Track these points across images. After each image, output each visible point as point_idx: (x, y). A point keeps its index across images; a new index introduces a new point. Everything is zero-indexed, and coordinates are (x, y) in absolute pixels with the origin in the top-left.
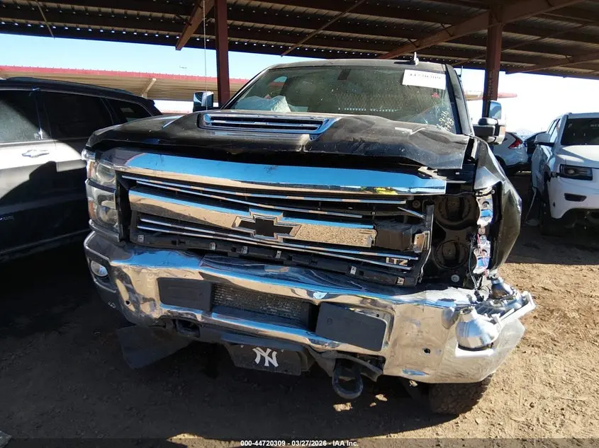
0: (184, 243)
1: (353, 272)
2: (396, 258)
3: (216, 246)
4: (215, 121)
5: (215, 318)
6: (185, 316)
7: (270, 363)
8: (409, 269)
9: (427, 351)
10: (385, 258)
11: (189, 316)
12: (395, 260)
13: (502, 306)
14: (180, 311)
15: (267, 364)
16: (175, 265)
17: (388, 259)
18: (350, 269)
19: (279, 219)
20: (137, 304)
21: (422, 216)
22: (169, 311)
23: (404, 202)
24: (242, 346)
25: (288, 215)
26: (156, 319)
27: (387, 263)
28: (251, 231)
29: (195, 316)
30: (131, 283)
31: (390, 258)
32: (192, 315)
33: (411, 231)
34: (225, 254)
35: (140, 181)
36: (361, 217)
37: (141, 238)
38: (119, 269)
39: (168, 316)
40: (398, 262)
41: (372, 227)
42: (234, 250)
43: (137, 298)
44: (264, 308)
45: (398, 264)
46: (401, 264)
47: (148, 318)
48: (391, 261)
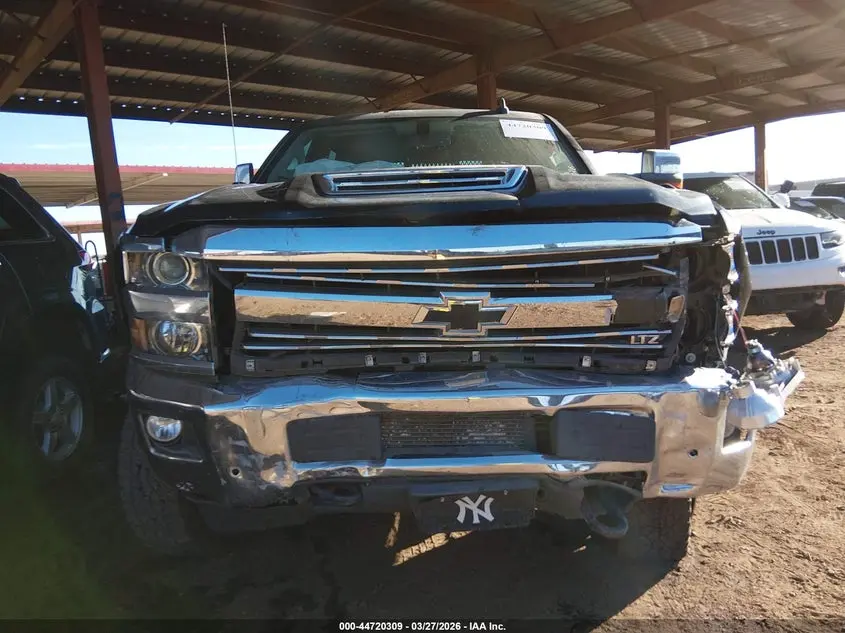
0: (321, 363)
1: (586, 363)
2: (643, 335)
3: (374, 360)
4: (342, 184)
5: (391, 466)
6: (338, 474)
7: (480, 517)
8: (660, 347)
9: (694, 453)
10: (630, 336)
11: (345, 473)
12: (643, 338)
13: (770, 379)
14: (330, 468)
15: (476, 520)
16: (315, 397)
17: (633, 337)
18: (581, 361)
19: (485, 302)
20: (254, 470)
21: (674, 273)
22: (308, 473)
23: (656, 257)
24: (443, 500)
25: (497, 294)
26: (286, 489)
27: (633, 345)
28: (442, 326)
29: (356, 471)
30: (244, 437)
31: (636, 336)
32: (348, 470)
33: (665, 295)
34: (390, 369)
35: (251, 273)
36: (593, 285)
37: (250, 365)
38: (222, 419)
39: (309, 479)
40: (647, 339)
41: (610, 297)
42: (406, 361)
43: (253, 462)
44: (464, 438)
45: (646, 344)
46: (650, 342)
47: (274, 490)
48: (638, 340)
